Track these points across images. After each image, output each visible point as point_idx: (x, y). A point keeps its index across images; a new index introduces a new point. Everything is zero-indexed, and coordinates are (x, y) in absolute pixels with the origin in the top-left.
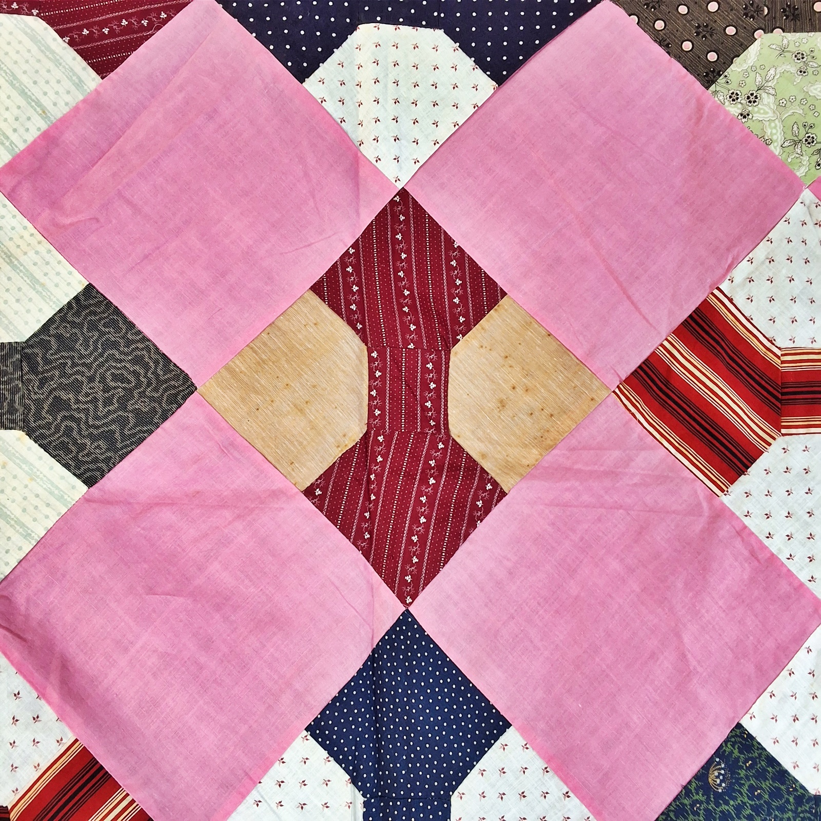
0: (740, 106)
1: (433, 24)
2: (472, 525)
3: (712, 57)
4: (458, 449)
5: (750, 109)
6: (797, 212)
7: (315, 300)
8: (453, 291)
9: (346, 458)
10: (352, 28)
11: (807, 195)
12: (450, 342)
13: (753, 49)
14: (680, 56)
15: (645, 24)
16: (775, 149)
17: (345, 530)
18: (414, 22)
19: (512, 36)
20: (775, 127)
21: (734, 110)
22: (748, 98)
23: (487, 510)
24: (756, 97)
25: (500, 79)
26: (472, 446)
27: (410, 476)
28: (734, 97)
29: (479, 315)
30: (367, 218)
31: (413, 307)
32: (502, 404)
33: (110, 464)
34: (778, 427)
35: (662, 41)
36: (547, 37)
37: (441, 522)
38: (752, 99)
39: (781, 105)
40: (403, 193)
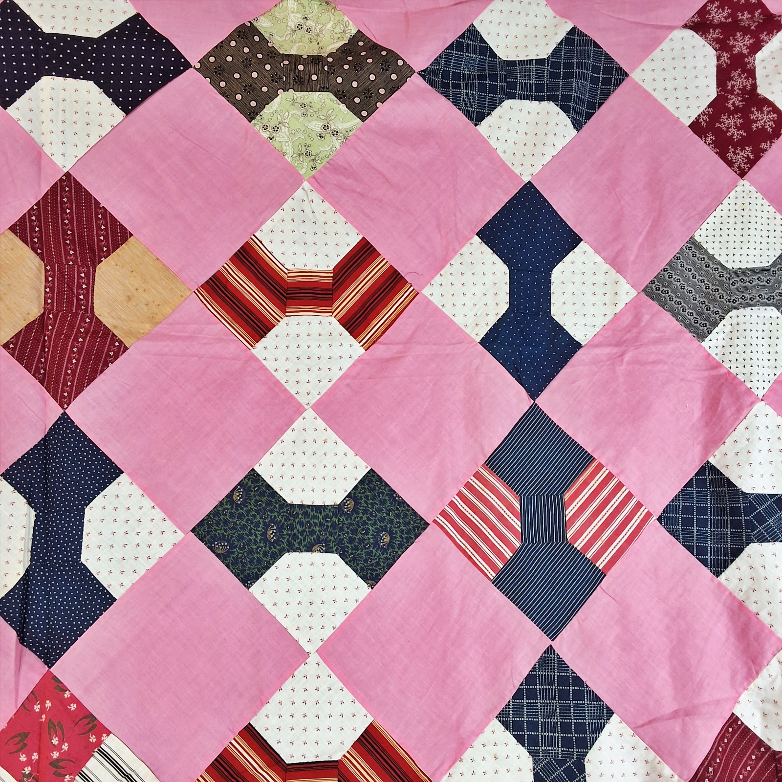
0: (268, 133)
1: (87, 78)
2: (106, 365)
3: (253, 104)
4: (99, 322)
5: (274, 134)
6: (299, 194)
7: (12, 236)
8: (99, 232)
9: (29, 327)
10: (38, 79)
11: (306, 185)
12: (96, 261)
13: (277, 100)
14: (234, 103)
15: (215, 84)
16: (288, 158)
17: (28, 368)
18: (75, 76)
19: (135, 87)
20: (288, 146)
21: (265, 135)
22: (273, 128)
23: (116, 357)
24: (278, 128)
25: (127, 112)
26: (108, 320)
27: (67, 337)
28: (265, 128)
29: (116, 247)
30: (45, 188)
31: (73, 241)
32: (129, 298)
34: (284, 312)
35: (224, 93)
36: (156, 88)
37: (86, 362)
38: (276, 129)
39: (292, 134)
40: (68, 175)
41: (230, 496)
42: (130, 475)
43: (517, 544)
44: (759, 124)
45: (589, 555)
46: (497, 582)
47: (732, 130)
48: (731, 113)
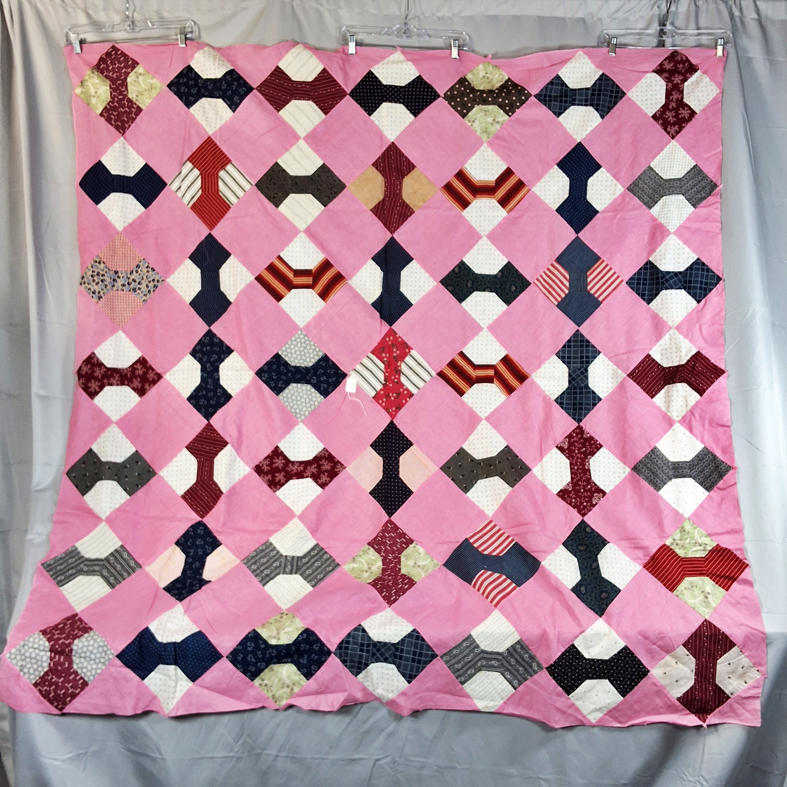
0: (471, 123)
1: (400, 103)
2: (407, 218)
3: (465, 111)
4: (404, 202)
5: (473, 124)
6: (482, 148)
7: (372, 167)
8: (404, 165)
9: (379, 203)
10: (381, 103)
11: (485, 145)
12: (403, 178)
13: (474, 109)
14: (457, 111)
15: (450, 103)
16: (478, 134)
17: (379, 219)
18: (396, 102)
19: (419, 106)
20: (478, 128)
21: (469, 124)
23: (411, 215)
25: (415, 116)
26: (407, 201)
27: (393, 207)
28: (469, 121)
29: (410, 171)
30: (384, 148)
31: (395, 169)
32: (415, 192)
33: (329, 202)
34: (475, 197)
35: (453, 107)
36: (427, 106)
37: (400, 217)
38: (473, 121)
39: (480, 123)
40: (393, 143)
41: (454, 269)
42: (417, 260)
43: (567, 292)
44: (682, 116)
45: (596, 296)
46: (558, 306)
47: (671, 118)
48: (670, 111)
